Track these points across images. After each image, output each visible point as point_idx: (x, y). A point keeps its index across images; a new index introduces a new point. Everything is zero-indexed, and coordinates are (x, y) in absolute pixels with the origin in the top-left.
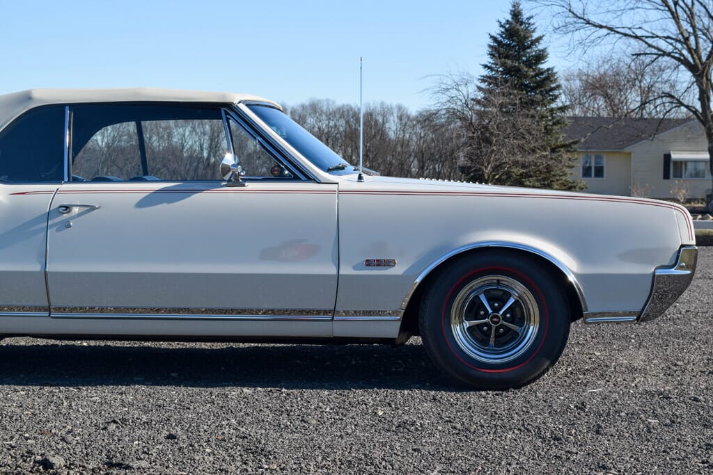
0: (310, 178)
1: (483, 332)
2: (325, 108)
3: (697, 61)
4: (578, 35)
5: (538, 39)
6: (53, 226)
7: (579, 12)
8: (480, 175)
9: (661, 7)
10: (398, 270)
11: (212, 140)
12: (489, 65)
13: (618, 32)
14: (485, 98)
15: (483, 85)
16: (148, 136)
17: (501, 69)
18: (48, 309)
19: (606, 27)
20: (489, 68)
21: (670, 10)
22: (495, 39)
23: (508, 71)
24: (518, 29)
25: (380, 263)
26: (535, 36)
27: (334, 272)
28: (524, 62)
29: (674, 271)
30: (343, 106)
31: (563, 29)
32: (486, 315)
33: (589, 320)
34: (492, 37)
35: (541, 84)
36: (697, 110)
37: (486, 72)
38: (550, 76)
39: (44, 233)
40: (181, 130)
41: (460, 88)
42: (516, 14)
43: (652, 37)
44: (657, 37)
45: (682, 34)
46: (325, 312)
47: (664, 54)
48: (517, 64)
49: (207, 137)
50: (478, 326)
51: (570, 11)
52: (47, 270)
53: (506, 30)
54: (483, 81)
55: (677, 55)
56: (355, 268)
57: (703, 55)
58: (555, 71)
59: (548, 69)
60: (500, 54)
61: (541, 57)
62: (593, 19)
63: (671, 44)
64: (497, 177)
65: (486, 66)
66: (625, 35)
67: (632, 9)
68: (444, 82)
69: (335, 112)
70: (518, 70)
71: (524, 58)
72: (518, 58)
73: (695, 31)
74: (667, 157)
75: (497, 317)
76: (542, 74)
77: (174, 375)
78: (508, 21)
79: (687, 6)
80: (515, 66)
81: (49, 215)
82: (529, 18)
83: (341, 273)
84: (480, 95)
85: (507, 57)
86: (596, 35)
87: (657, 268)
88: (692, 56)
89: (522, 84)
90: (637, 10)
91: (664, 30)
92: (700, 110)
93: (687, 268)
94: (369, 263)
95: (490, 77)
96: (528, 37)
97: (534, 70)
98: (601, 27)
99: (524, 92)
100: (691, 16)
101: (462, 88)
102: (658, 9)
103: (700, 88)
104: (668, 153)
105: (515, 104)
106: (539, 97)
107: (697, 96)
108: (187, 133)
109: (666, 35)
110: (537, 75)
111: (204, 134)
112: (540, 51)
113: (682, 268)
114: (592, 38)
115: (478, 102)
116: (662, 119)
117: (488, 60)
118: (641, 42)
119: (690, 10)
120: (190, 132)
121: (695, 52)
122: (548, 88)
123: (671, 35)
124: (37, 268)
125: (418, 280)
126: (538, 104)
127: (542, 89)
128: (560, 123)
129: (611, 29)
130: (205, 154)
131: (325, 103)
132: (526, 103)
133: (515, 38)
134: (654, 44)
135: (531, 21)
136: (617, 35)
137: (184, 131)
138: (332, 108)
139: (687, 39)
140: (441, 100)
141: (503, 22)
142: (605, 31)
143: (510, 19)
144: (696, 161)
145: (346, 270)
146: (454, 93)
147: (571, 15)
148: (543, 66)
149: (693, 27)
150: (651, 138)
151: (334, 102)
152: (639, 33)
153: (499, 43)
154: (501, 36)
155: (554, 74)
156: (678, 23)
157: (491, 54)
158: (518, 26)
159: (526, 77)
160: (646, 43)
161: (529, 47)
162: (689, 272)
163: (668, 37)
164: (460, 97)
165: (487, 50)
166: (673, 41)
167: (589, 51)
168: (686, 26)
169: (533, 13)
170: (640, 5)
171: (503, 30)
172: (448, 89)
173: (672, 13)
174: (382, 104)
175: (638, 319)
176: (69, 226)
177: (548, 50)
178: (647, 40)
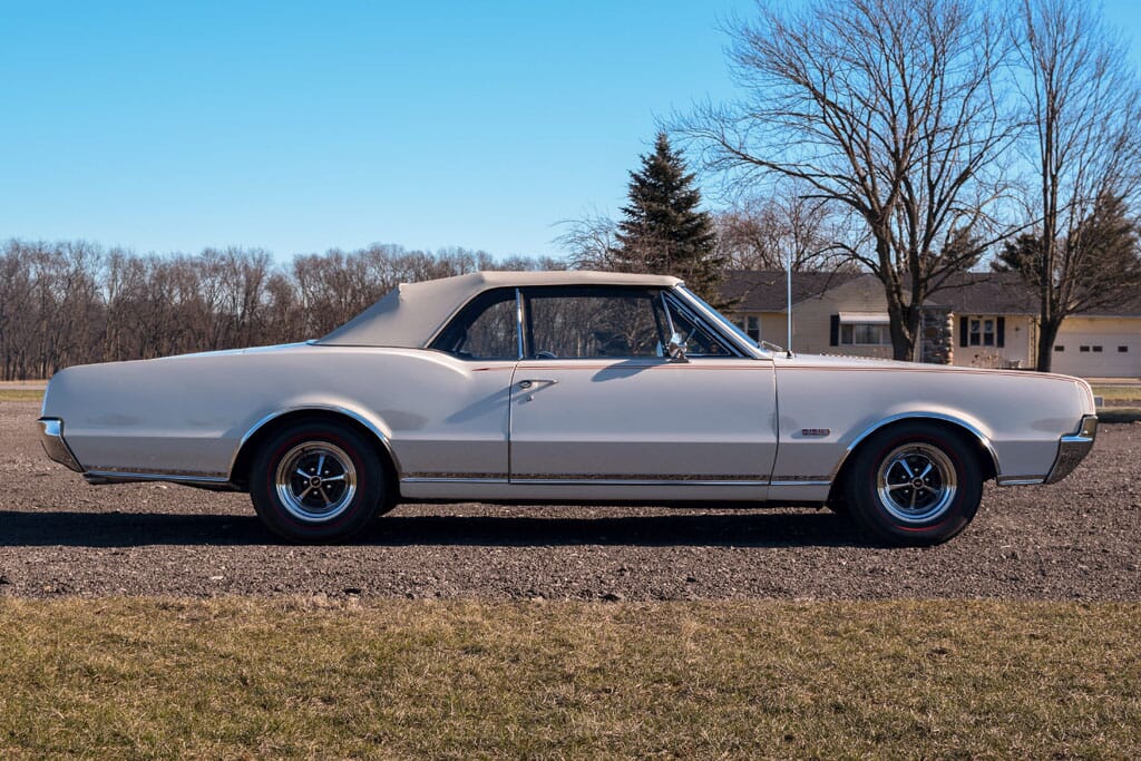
0: (746, 355)
1: (905, 495)
2: (390, 256)
3: (876, 205)
4: (733, 173)
5: (690, 178)
6: (515, 399)
7: (735, 146)
8: (622, 342)
9: (832, 141)
10: (832, 439)
11: (247, 294)
12: (631, 209)
13: (780, 170)
14: (626, 249)
15: (623, 233)
16: (167, 288)
17: (644, 214)
18: (509, 476)
19: (767, 164)
20: (630, 212)
21: (844, 144)
22: (636, 177)
23: (653, 215)
24: (665, 166)
25: (814, 433)
26: (685, 174)
27: (774, 440)
28: (672, 205)
29: (1078, 439)
30: (413, 253)
31: (715, 166)
32: (908, 479)
33: (1003, 483)
34: (635, 176)
35: (694, 231)
36: (874, 264)
37: (626, 217)
38: (703, 222)
39: (507, 406)
40: (209, 281)
41: (600, 237)
42: (662, 149)
43: (821, 176)
44: (827, 175)
45: (858, 173)
46: (764, 478)
47: (837, 196)
48: (664, 208)
49: (241, 290)
50: (899, 489)
51: (724, 144)
52: (512, 439)
53: (651, 166)
54: (623, 228)
55: (851, 198)
56: (794, 437)
57: (881, 198)
58: (709, 216)
59: (701, 215)
60: (643, 195)
61: (692, 199)
62: (751, 153)
63: (843, 184)
64: (642, 344)
65: (626, 210)
66: (788, 173)
67: (799, 142)
68: (580, 229)
69: (402, 261)
70: (665, 215)
71: (672, 201)
72: (664, 200)
73: (871, 170)
74: (835, 319)
75: (919, 480)
76: (694, 219)
77: (604, 538)
78: (652, 156)
79: (862, 140)
80: (661, 211)
81: (510, 390)
82: (678, 153)
83: (780, 441)
84: (621, 245)
85: (652, 200)
86: (754, 173)
87: (1063, 436)
88: (870, 199)
89: (671, 233)
90: (804, 144)
91: (835, 167)
92: (879, 264)
93: (1089, 435)
94: (806, 433)
95: (632, 224)
96: (677, 176)
97: (684, 215)
98: (761, 163)
99: (673, 241)
100: (867, 152)
101: (603, 238)
102: (827, 143)
103: (878, 237)
104: (836, 314)
105: (664, 257)
106: (691, 248)
107: (875, 247)
108: (217, 285)
109: (837, 173)
110: (688, 221)
111: (238, 285)
112: (691, 192)
113: (1084, 435)
114: (749, 176)
115: (618, 253)
116: (832, 274)
117: (629, 203)
118: (807, 181)
119: (865, 144)
120: (221, 284)
121: (872, 194)
122: (700, 237)
123: (843, 174)
124: (501, 438)
125: (850, 448)
126: (690, 255)
127: (695, 238)
128: (716, 279)
129: (774, 166)
130: (239, 311)
131: (391, 250)
132: (677, 255)
133: (661, 177)
134: (822, 184)
135: (681, 156)
136: (779, 173)
137: (213, 282)
138: (399, 256)
139: (863, 179)
140: (576, 251)
141: (647, 157)
142: (765, 168)
143: (655, 155)
144: (870, 325)
145: (785, 439)
146: (591, 243)
147: (725, 149)
148: (695, 210)
149: (869, 163)
150: (819, 296)
151: (401, 249)
152: (806, 171)
153: (643, 183)
154: (645, 174)
155: (708, 220)
156: (853, 161)
157: (634, 197)
158: (665, 163)
159: (674, 223)
160: (814, 183)
161: (678, 188)
162: (1091, 439)
163: (840, 176)
164: (599, 248)
165: (628, 191)
166: (844, 181)
167: (747, 192)
168: (861, 163)
169: (680, 145)
170: (809, 138)
171: (647, 167)
172: (583, 239)
173: (846, 148)
174: (460, 250)
175: (1044, 482)
176: (530, 400)
177: (702, 191)
178: (814, 178)
